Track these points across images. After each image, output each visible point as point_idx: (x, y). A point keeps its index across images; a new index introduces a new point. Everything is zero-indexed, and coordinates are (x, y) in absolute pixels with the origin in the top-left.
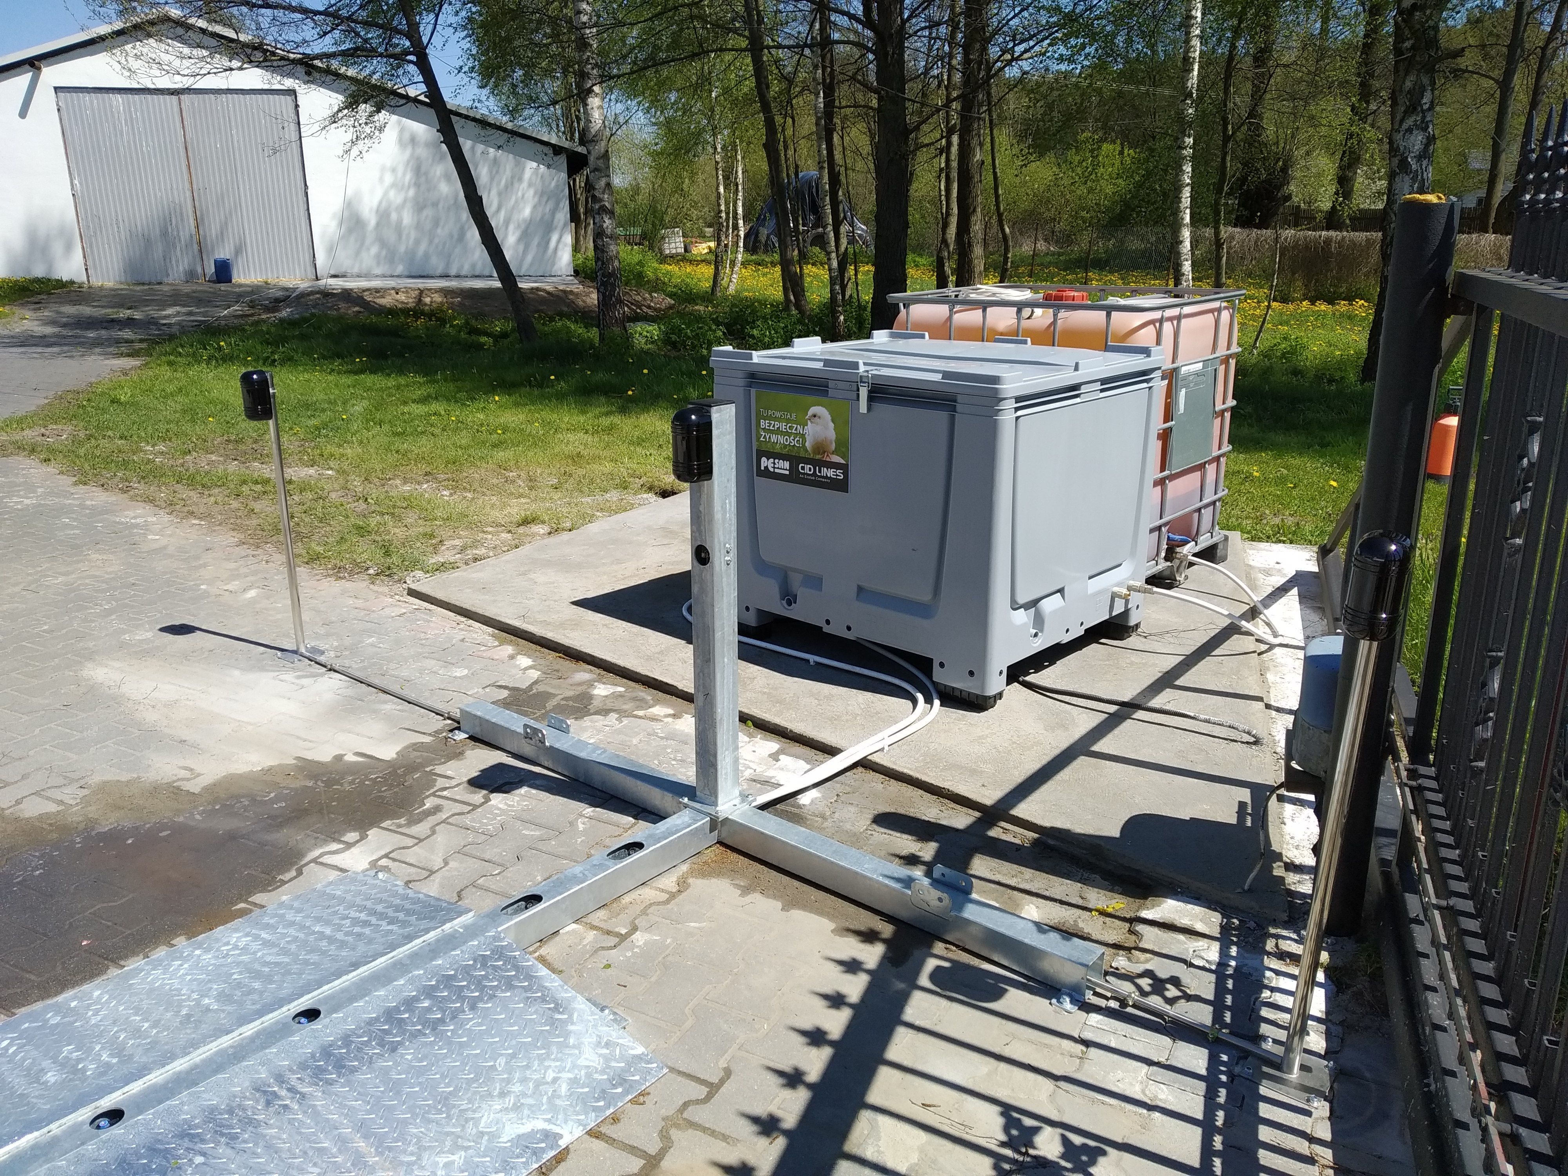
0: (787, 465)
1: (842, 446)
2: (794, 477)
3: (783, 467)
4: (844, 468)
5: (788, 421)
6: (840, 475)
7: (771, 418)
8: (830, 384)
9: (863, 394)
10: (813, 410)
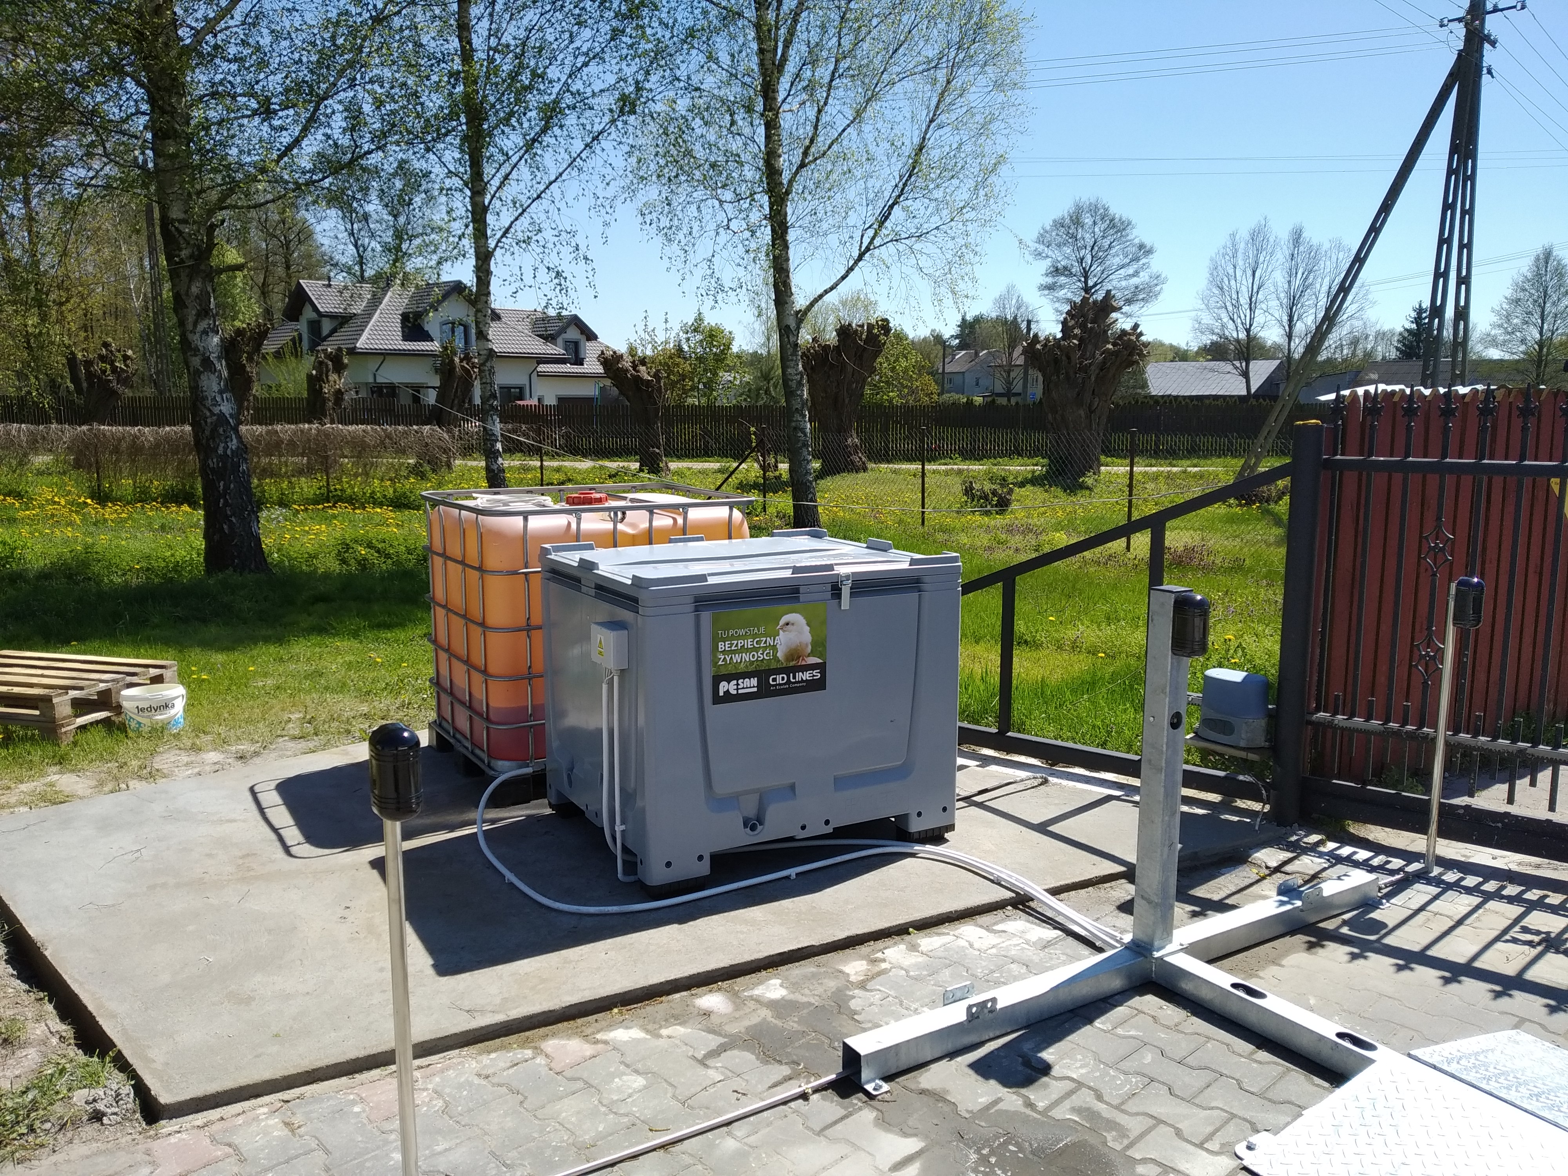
1: (818, 646)
2: (765, 691)
4: (822, 667)
6: (817, 674)
7: (733, 638)
8: (802, 589)
9: (846, 592)
10: (784, 620)
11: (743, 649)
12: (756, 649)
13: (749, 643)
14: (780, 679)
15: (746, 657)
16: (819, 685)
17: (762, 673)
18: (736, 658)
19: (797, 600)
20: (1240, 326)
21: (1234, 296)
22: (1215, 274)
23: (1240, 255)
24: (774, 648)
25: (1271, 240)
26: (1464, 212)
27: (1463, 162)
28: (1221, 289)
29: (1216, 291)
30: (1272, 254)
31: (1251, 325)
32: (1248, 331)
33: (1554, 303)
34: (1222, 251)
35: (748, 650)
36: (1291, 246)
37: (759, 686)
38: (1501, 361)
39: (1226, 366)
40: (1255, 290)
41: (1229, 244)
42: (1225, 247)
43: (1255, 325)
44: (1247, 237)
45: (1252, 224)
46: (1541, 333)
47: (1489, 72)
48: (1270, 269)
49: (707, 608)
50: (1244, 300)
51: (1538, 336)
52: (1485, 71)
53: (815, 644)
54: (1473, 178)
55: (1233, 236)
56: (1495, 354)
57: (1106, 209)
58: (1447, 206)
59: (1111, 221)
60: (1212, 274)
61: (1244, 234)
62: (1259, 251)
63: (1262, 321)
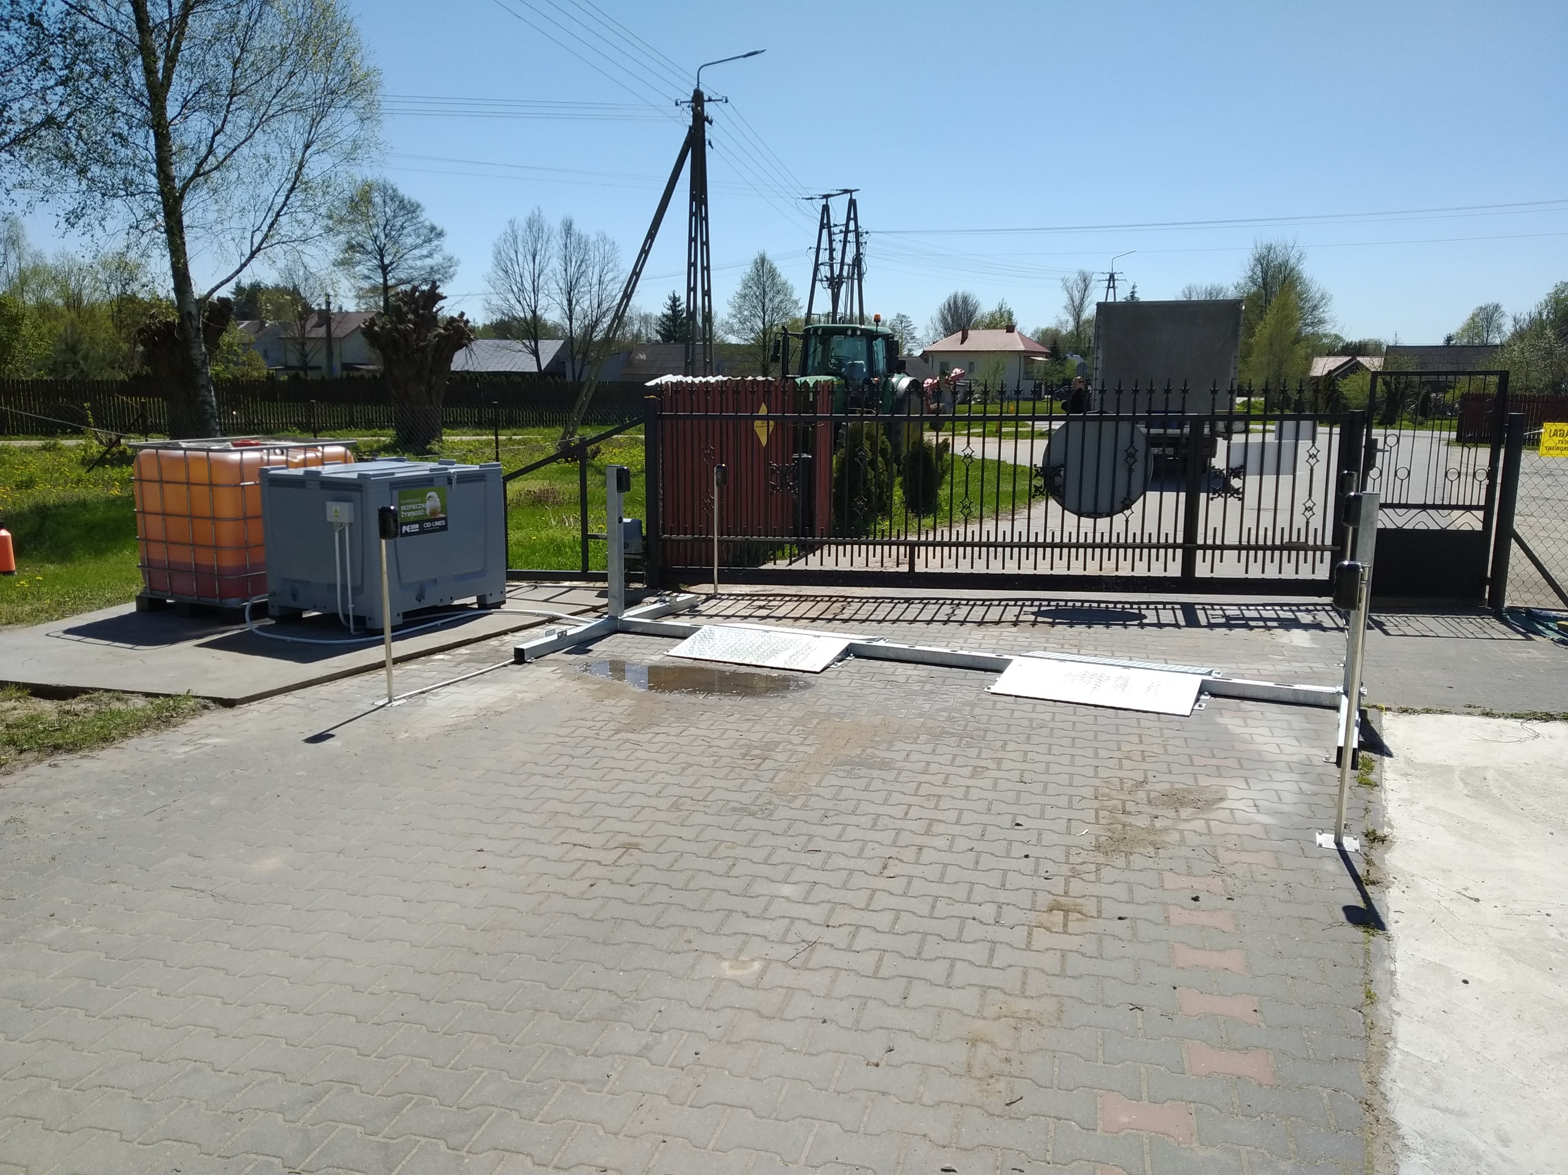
0: (417, 526)
1: (444, 509)
2: (422, 531)
3: (415, 527)
4: (445, 519)
5: (416, 503)
6: (443, 522)
7: (407, 504)
8: (435, 480)
9: (454, 481)
10: (429, 494)
11: (412, 510)
12: (417, 510)
13: (414, 506)
14: (428, 525)
15: (414, 514)
16: (444, 528)
17: (420, 521)
18: (409, 514)
19: (432, 485)
20: (526, 307)
21: (519, 279)
22: (499, 258)
23: (519, 240)
24: (425, 509)
25: (545, 229)
26: (702, 244)
27: (699, 208)
28: (507, 272)
29: (501, 273)
30: (547, 242)
31: (536, 307)
32: (534, 312)
33: (771, 300)
34: (503, 237)
35: (414, 510)
36: (564, 235)
37: (420, 528)
38: (737, 346)
39: (518, 345)
40: (536, 275)
41: (509, 231)
42: (505, 233)
43: (539, 307)
44: (525, 225)
45: (528, 214)
46: (764, 323)
47: (710, 143)
48: (547, 257)
49: (395, 488)
50: (528, 285)
51: (762, 326)
52: (707, 143)
53: (442, 507)
54: (706, 218)
55: (511, 223)
56: (733, 339)
57: (395, 191)
58: (692, 240)
59: (401, 202)
60: (496, 258)
61: (521, 223)
62: (536, 240)
63: (545, 304)
